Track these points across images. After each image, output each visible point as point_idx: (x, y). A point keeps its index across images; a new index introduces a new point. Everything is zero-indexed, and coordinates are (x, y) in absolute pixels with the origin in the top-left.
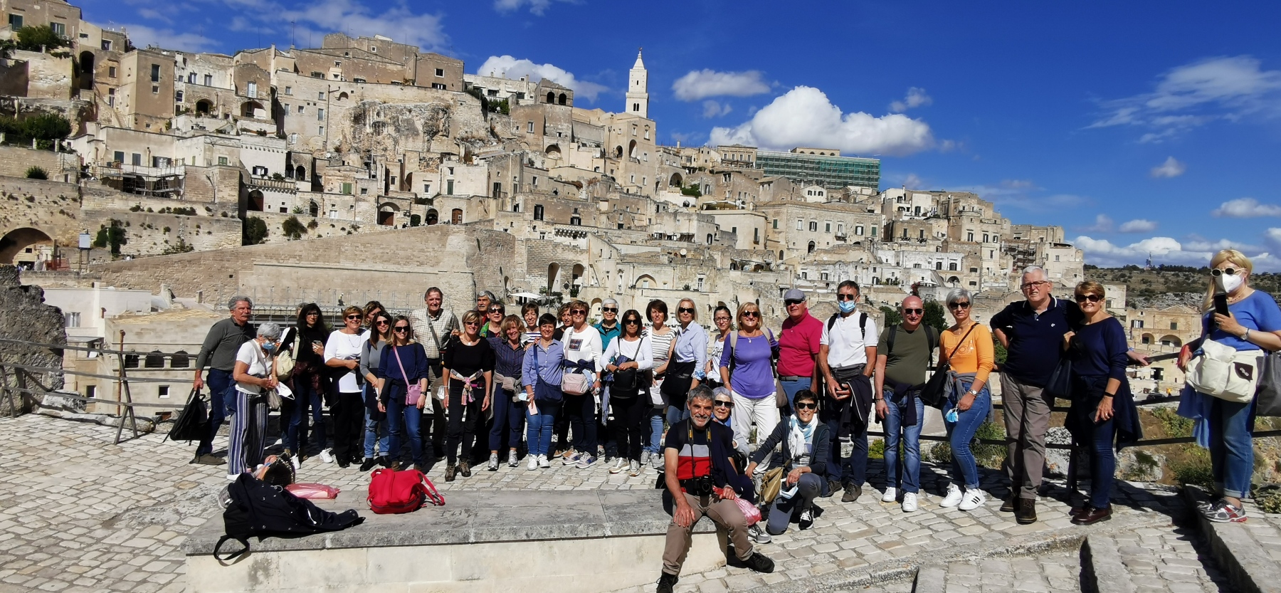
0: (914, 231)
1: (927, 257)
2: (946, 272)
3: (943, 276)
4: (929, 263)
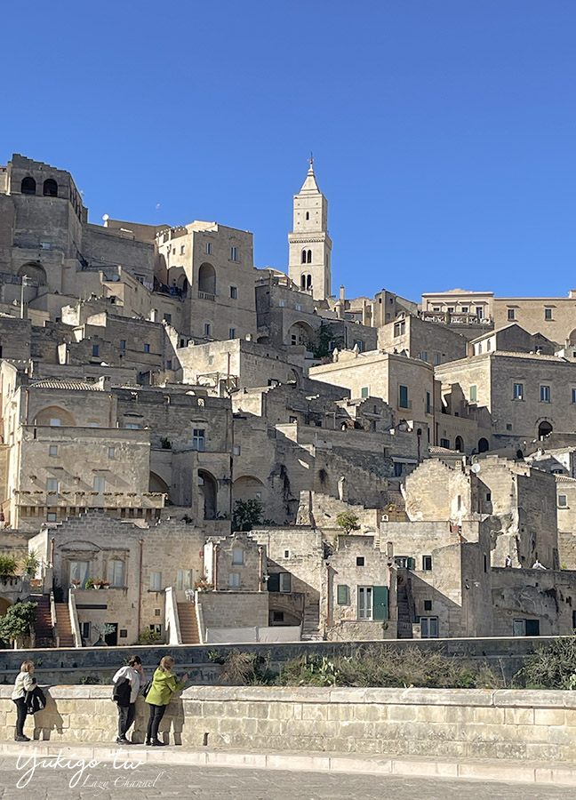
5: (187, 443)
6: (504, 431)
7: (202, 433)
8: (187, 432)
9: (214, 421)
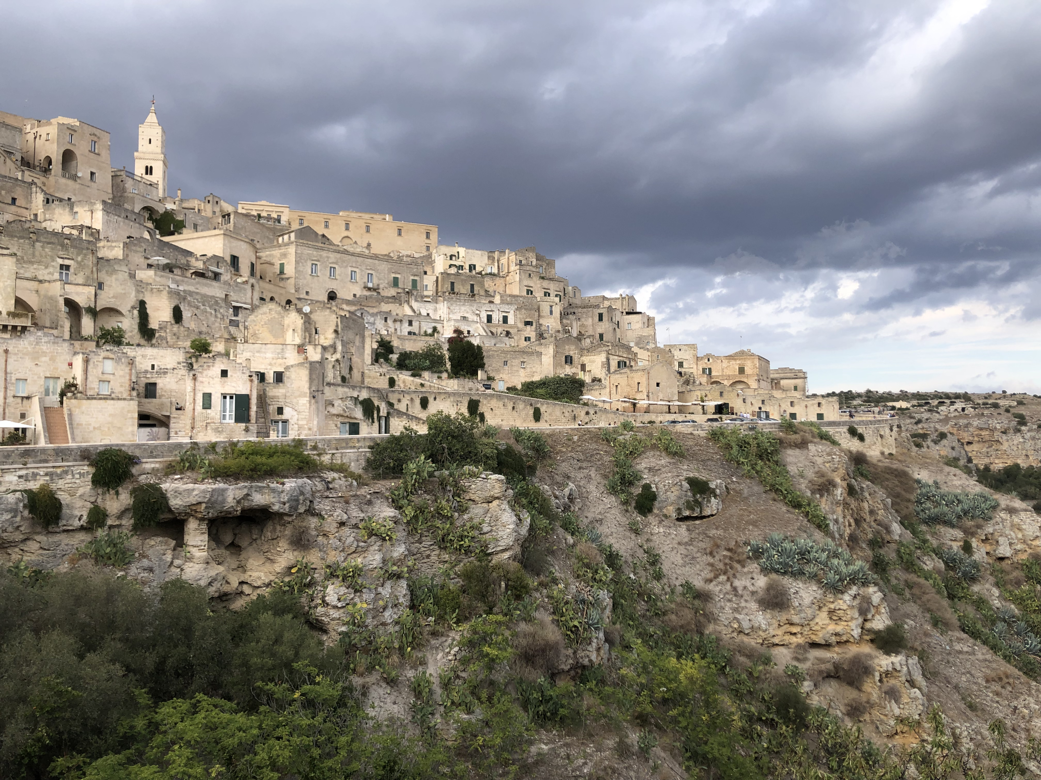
0: (463, 285)
1: (474, 309)
2: (498, 326)
3: (494, 330)
4: (478, 315)
5: (53, 275)
6: (303, 296)
7: (68, 267)
8: (53, 266)
9: (79, 259)
